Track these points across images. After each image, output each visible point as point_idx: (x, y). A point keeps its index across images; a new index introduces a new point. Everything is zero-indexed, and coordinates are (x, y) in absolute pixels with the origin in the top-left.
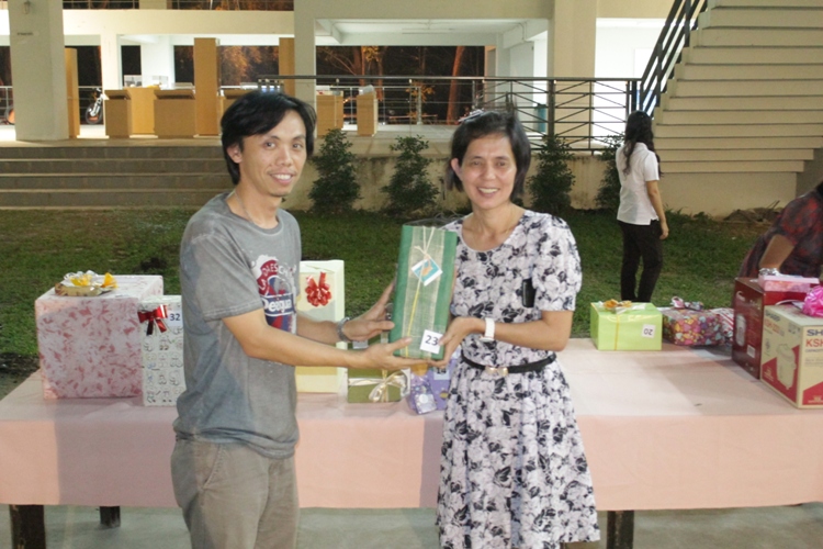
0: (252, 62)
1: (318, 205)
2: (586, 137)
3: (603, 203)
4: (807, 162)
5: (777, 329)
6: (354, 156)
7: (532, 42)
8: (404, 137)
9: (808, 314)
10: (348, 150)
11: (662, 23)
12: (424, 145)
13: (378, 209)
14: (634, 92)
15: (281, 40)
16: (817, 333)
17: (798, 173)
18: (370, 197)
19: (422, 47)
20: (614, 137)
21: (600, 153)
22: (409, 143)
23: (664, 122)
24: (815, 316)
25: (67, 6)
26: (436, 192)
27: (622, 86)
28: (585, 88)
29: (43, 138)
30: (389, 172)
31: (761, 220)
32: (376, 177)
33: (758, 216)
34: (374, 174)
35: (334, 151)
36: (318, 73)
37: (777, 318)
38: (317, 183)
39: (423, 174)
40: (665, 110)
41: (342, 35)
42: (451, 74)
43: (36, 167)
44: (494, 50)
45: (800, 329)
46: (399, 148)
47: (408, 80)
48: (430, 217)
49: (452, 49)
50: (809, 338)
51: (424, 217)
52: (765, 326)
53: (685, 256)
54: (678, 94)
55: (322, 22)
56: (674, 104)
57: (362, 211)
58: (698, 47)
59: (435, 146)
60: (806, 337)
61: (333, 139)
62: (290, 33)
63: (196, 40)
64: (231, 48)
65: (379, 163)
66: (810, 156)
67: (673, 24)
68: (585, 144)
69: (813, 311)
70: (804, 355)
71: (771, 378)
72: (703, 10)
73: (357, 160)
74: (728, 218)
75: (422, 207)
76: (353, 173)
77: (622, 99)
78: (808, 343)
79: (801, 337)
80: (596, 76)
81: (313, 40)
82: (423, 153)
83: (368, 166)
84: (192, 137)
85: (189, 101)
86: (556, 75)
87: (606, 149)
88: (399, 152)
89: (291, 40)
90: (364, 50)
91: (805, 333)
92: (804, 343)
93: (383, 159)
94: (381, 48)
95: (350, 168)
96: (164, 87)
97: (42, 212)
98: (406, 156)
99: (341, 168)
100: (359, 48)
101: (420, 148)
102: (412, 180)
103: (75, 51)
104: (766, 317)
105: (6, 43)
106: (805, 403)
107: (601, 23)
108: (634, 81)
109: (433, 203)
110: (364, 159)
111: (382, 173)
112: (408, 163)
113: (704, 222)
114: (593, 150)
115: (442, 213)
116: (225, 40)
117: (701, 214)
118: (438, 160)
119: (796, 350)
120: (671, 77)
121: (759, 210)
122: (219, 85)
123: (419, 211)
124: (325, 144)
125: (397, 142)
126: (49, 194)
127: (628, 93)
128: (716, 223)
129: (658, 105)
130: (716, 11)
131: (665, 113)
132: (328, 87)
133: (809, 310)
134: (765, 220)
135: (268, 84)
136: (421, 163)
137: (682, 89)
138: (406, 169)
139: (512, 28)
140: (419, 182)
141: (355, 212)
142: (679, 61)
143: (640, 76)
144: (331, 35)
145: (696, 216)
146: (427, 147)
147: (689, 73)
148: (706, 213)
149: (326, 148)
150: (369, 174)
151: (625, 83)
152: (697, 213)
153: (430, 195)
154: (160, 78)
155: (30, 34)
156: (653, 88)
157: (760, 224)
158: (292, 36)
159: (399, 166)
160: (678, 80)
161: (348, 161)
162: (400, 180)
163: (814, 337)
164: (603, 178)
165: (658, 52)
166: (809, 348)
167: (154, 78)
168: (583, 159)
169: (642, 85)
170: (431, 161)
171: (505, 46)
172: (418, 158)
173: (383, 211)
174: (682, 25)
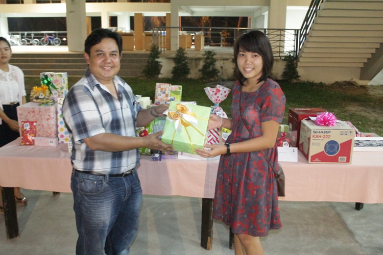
0: (162, 22)
1: (174, 76)
2: (278, 52)
3: (284, 78)
4: (364, 63)
5: (304, 130)
6: (188, 58)
7: (264, 15)
8: (207, 51)
9: (316, 124)
10: (185, 55)
11: (307, 8)
12: (215, 54)
13: (197, 78)
14: (297, 35)
15: (167, 14)
16: (317, 132)
17: (361, 68)
18: (194, 74)
19: (226, 17)
20: (289, 52)
21: (283, 58)
22: (209, 53)
23: (308, 46)
24: (319, 125)
25: (87, 2)
26: (219, 72)
27: (293, 32)
28: (278, 33)
29: (78, 50)
30: (202, 64)
31: (345, 86)
32: (196, 66)
33: (344, 84)
34: (196, 64)
35: (180, 56)
36: (182, 26)
37: (304, 125)
38: (174, 68)
39: (214, 65)
40: (308, 42)
41: (192, 12)
42: (237, 27)
43: (73, 61)
44: (250, 19)
45: (310, 130)
46: (205, 55)
47: (209, 29)
48: (217, 81)
49: (237, 18)
50: (314, 134)
51: (215, 81)
52: (301, 129)
53: (311, 99)
54: (313, 35)
55: (182, 7)
56: (311, 40)
57: (191, 79)
58: (320, 17)
59: (221, 54)
60: (312, 134)
61: (180, 51)
62: (169, 11)
63: (135, 14)
64: (153, 17)
65: (198, 61)
66: (366, 61)
67: (311, 9)
68: (277, 55)
69: (318, 123)
70: (312, 141)
71: (302, 150)
72: (322, 2)
73: (189, 59)
74: (333, 85)
75: (213, 77)
76: (187, 65)
77: (293, 37)
78: (313, 136)
79: (310, 134)
80: (286, 28)
81: (177, 14)
82: (214, 57)
83: (194, 61)
84: (132, 50)
85: (131, 37)
86: (271, 28)
87: (286, 57)
88: (205, 56)
89: (170, 14)
90: (203, 18)
91: (312, 132)
92: (312, 136)
93: (199, 59)
94: (210, 18)
95: (187, 62)
96: (124, 31)
97: (73, 78)
98: (207, 58)
99: (183, 62)
100: (201, 17)
101: (213, 55)
102: (210, 67)
103: (90, 18)
104: (301, 125)
105: (65, 16)
106: (312, 161)
107: (289, 8)
108: (298, 30)
109: (218, 76)
110: (192, 59)
111: (199, 64)
112: (209, 61)
113: (322, 86)
114: (281, 57)
115: (221, 80)
116: (147, 14)
117: (321, 83)
118: (221, 60)
119: (309, 139)
120: (310, 29)
121: (345, 82)
122: (143, 31)
123: (213, 79)
124: (177, 53)
125: (204, 53)
126: (77, 71)
127: (295, 35)
128: (327, 86)
129: (305, 40)
130: (326, 3)
131: (308, 43)
132: (186, 32)
133: (317, 122)
134: (347, 86)
135: (161, 31)
136: (213, 61)
137: (314, 33)
138: (208, 63)
139: (257, 10)
140: (213, 67)
141: (188, 79)
142: (313, 22)
143: (300, 28)
144: (187, 12)
145: (319, 83)
146: (216, 54)
147: (316, 27)
148: (323, 82)
149: (177, 55)
150: (194, 65)
151: (294, 31)
152: (319, 82)
153: (217, 73)
154: (122, 28)
155: (73, 12)
156: (304, 33)
157: (345, 87)
158: (170, 12)
159: (205, 62)
160: (313, 30)
161: (186, 59)
162: (205, 67)
163: (316, 134)
164: (284, 67)
165: (306, 19)
166: (314, 138)
167: (120, 28)
168: (277, 60)
169: (300, 32)
170: (218, 60)
171: (255, 17)
172: (212, 59)
173: (199, 79)
174: (314, 9)
